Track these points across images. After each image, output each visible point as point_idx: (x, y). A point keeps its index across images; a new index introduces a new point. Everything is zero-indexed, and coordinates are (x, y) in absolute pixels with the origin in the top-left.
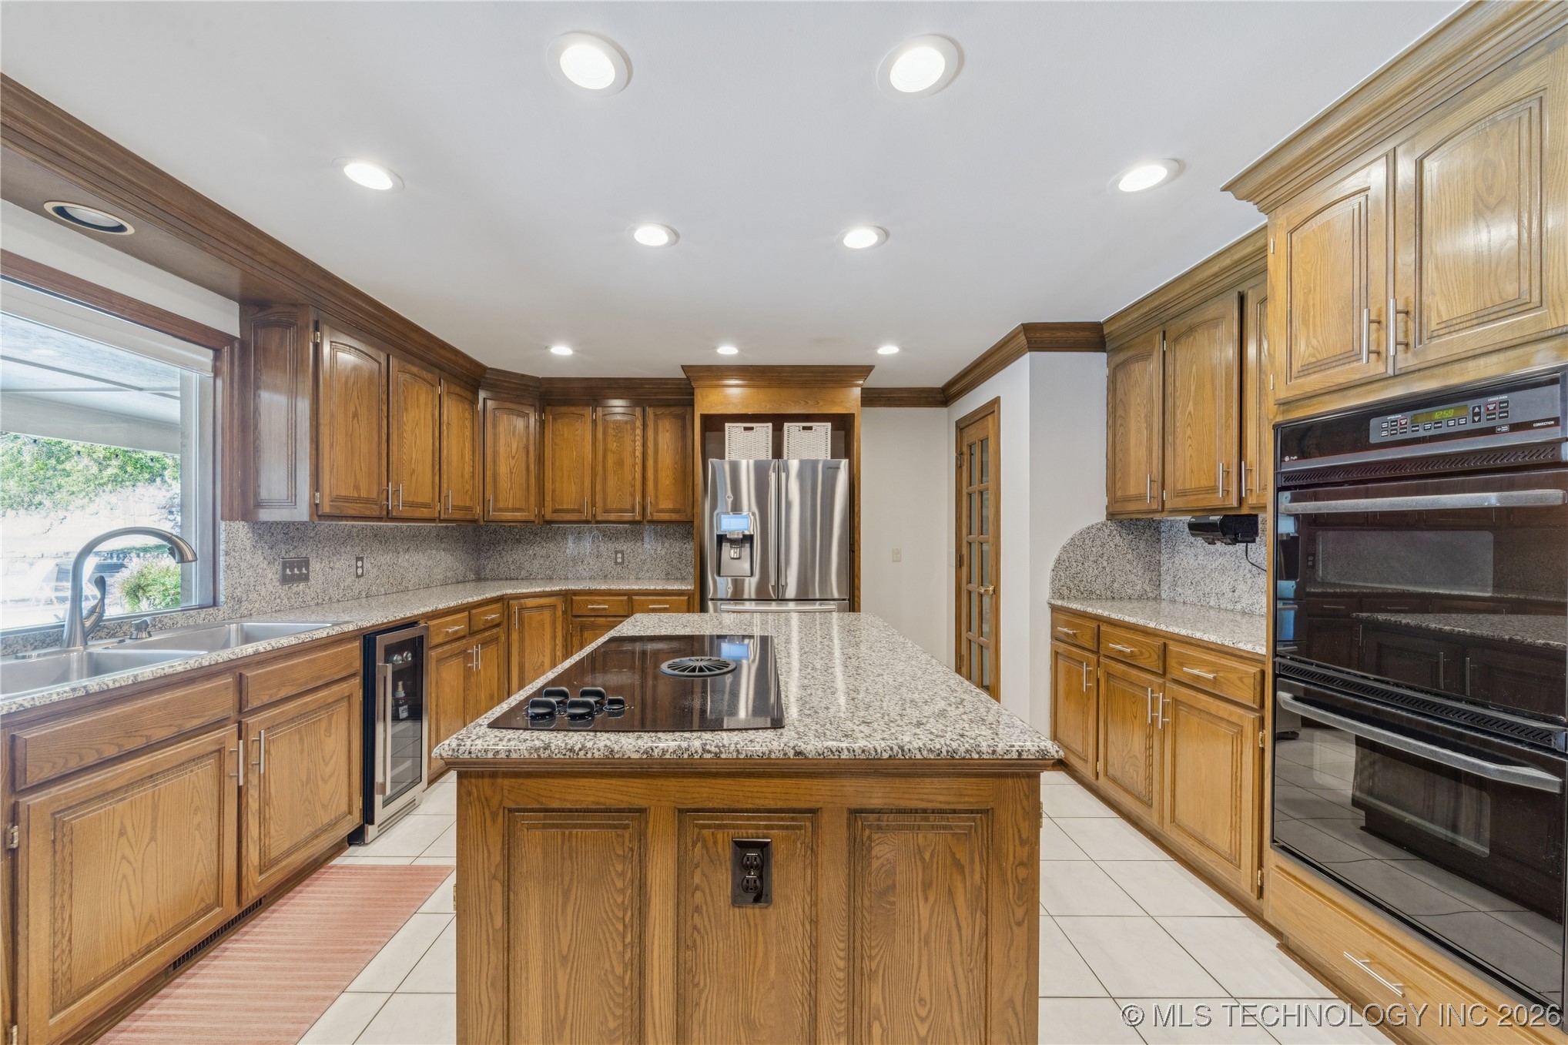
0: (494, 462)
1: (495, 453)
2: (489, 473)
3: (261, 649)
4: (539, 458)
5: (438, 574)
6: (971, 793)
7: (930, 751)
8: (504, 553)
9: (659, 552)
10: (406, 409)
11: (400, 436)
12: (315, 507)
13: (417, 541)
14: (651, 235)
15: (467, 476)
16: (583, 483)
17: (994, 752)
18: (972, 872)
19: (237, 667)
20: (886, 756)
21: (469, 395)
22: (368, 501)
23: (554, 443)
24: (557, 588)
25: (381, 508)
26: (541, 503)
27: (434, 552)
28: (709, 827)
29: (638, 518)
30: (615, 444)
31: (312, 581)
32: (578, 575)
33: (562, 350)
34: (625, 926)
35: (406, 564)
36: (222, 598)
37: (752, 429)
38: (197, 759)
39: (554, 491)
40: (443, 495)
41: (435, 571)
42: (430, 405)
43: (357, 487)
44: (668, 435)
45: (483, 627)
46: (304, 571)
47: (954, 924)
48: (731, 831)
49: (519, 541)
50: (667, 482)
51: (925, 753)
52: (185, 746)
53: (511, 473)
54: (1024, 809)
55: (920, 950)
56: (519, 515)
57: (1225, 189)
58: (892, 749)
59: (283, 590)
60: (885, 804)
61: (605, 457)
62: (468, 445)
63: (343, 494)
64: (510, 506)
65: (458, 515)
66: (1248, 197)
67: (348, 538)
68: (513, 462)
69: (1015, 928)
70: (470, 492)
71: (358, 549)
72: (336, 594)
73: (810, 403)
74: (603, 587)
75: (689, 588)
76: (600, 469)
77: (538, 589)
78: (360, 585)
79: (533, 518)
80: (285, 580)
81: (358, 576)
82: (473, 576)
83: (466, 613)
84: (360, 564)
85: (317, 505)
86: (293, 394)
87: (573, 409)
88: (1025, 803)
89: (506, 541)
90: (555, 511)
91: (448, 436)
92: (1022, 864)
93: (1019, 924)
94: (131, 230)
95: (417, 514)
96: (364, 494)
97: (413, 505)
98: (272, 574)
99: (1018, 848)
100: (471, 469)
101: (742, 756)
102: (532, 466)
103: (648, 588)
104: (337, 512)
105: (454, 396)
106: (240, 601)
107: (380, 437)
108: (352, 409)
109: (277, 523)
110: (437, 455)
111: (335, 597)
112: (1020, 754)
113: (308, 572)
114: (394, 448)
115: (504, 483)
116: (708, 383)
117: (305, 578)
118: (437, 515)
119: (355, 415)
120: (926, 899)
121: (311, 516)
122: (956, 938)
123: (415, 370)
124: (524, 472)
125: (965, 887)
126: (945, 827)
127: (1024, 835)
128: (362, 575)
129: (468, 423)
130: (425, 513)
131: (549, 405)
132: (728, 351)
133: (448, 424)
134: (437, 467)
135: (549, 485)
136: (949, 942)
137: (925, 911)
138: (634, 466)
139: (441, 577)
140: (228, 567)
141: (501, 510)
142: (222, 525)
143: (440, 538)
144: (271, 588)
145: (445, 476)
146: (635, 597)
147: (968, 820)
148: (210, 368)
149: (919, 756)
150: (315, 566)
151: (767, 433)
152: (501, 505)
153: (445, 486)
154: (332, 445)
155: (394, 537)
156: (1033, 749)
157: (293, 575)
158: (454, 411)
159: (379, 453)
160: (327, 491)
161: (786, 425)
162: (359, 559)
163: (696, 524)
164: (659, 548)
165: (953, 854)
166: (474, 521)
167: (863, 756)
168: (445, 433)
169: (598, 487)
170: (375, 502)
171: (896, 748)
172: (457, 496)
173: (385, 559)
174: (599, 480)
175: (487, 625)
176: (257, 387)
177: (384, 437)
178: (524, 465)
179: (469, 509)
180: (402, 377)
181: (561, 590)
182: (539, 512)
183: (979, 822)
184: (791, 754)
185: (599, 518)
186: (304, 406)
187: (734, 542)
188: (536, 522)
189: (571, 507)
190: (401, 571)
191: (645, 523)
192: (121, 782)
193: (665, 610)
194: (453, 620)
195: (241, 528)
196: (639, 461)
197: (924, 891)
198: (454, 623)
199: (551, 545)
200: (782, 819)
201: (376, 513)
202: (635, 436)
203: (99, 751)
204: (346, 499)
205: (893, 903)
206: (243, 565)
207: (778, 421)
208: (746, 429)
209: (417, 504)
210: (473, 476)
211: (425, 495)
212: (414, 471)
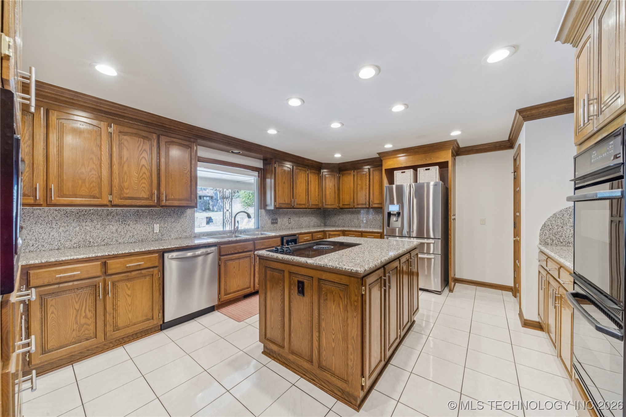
0: (325, 191)
1: (325, 188)
2: (324, 194)
3: (258, 237)
4: (338, 190)
5: (312, 223)
6: (344, 280)
7: (332, 266)
8: (332, 218)
9: (377, 218)
10: (298, 179)
11: (296, 187)
12: (275, 206)
13: (306, 214)
14: (336, 125)
15: (317, 195)
16: (351, 196)
17: (345, 269)
18: (344, 300)
19: (254, 240)
20: (322, 266)
21: (317, 172)
22: (287, 204)
23: (342, 183)
24: (340, 229)
25: (291, 206)
26: (339, 203)
27: (311, 217)
28: (294, 276)
29: (367, 206)
30: (360, 182)
31: (278, 224)
32: (352, 226)
33: (338, 155)
34: (281, 294)
35: (302, 221)
36: (260, 227)
37: (404, 172)
38: (246, 257)
39: (342, 199)
40: (309, 201)
41: (311, 223)
42: (305, 177)
43: (285, 201)
44: (377, 177)
45: (316, 239)
46: (276, 221)
47: (340, 312)
48: (298, 278)
49: (335, 214)
50: (377, 194)
51: (330, 266)
52: (244, 254)
53: (330, 194)
54: (356, 286)
55: (333, 317)
56: (332, 207)
57: (556, 41)
58: (324, 264)
59: (272, 226)
60: (325, 278)
61: (357, 186)
62: (317, 187)
63: (281, 202)
64: (330, 204)
65: (313, 207)
66: (565, 42)
67: (287, 213)
68: (330, 190)
69: (354, 318)
70: (318, 200)
71: (289, 216)
72: (284, 227)
73: (428, 159)
74: (354, 230)
75: (381, 231)
76: (355, 190)
77: (334, 229)
78: (290, 225)
79: (337, 207)
80: (272, 223)
81: (289, 223)
82: (323, 225)
83: (311, 234)
84: (290, 220)
85: (275, 205)
86: (271, 179)
87: (348, 172)
88: (356, 285)
89: (332, 214)
90: (343, 205)
91: (310, 185)
92: (355, 301)
93: (355, 317)
94: (241, 152)
95: (301, 207)
96: (286, 202)
97: (300, 204)
98: (269, 221)
99: (355, 297)
100: (318, 193)
101: (297, 261)
102: (336, 191)
103: (367, 230)
104: (280, 207)
105: (312, 173)
106: (263, 228)
107: (291, 187)
108: (283, 181)
109: (270, 210)
110: (307, 190)
111: (284, 228)
112: (351, 271)
113: (277, 221)
114: (294, 190)
115: (328, 197)
116: (387, 157)
117: (277, 223)
118: (307, 207)
119: (284, 183)
120: (334, 304)
121: (274, 208)
122: (340, 316)
123: (300, 168)
124: (334, 193)
125: (342, 304)
126: (338, 287)
127: (356, 294)
128: (290, 223)
129: (317, 180)
130: (303, 206)
131: (341, 171)
132: (389, 146)
133: (311, 181)
134: (307, 194)
135: (341, 197)
136: (339, 317)
137: (334, 308)
138: (366, 189)
139: (313, 224)
140: (260, 220)
141: (327, 205)
142: (259, 210)
143: (312, 213)
144: (269, 225)
145: (309, 196)
146: (363, 234)
147: (344, 286)
148: (257, 176)
149: (329, 267)
150: (279, 220)
151: (411, 173)
152: (327, 203)
153: (309, 199)
154: (278, 191)
155: (299, 213)
156: (355, 270)
157: (274, 222)
158: (313, 178)
159: (291, 192)
160: (277, 202)
161: (418, 169)
162: (289, 219)
163: (383, 208)
164: (378, 217)
165: (340, 294)
166: (320, 209)
167: (318, 265)
168: (309, 184)
169: (355, 197)
170: (289, 204)
171: (325, 264)
172: (314, 200)
173: (297, 219)
174: (355, 194)
175: (318, 238)
176: (266, 179)
177: (292, 187)
178: (334, 191)
179: (318, 205)
180: (297, 171)
181: (341, 230)
182: (339, 205)
183: (346, 288)
184: (305, 262)
185: (355, 207)
186: (273, 181)
187: (394, 215)
188: (338, 208)
189: (347, 203)
190: (301, 222)
191: (370, 208)
192: (234, 258)
193: (373, 238)
194: (306, 236)
195: (263, 211)
196: (368, 187)
197: (333, 302)
198: (307, 236)
199: (344, 216)
200: (307, 278)
201: (290, 207)
202: (366, 179)
203: (231, 252)
204: (282, 204)
205: (327, 303)
206: (264, 219)
207: (415, 168)
208: (402, 172)
209: (301, 204)
210: (319, 195)
211: (304, 201)
212: (300, 195)
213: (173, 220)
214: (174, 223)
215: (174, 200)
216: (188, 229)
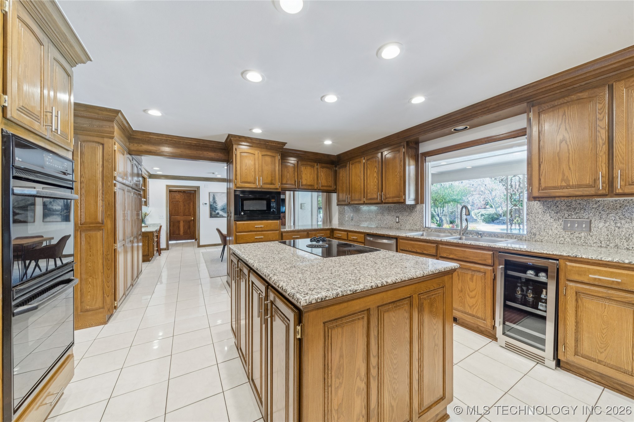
144: (556, 232)
213: (407, 214)
214: (408, 217)
215: (390, 198)
216: (418, 223)
